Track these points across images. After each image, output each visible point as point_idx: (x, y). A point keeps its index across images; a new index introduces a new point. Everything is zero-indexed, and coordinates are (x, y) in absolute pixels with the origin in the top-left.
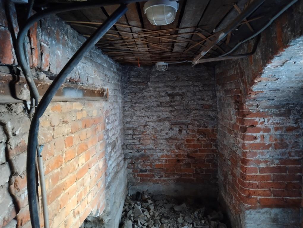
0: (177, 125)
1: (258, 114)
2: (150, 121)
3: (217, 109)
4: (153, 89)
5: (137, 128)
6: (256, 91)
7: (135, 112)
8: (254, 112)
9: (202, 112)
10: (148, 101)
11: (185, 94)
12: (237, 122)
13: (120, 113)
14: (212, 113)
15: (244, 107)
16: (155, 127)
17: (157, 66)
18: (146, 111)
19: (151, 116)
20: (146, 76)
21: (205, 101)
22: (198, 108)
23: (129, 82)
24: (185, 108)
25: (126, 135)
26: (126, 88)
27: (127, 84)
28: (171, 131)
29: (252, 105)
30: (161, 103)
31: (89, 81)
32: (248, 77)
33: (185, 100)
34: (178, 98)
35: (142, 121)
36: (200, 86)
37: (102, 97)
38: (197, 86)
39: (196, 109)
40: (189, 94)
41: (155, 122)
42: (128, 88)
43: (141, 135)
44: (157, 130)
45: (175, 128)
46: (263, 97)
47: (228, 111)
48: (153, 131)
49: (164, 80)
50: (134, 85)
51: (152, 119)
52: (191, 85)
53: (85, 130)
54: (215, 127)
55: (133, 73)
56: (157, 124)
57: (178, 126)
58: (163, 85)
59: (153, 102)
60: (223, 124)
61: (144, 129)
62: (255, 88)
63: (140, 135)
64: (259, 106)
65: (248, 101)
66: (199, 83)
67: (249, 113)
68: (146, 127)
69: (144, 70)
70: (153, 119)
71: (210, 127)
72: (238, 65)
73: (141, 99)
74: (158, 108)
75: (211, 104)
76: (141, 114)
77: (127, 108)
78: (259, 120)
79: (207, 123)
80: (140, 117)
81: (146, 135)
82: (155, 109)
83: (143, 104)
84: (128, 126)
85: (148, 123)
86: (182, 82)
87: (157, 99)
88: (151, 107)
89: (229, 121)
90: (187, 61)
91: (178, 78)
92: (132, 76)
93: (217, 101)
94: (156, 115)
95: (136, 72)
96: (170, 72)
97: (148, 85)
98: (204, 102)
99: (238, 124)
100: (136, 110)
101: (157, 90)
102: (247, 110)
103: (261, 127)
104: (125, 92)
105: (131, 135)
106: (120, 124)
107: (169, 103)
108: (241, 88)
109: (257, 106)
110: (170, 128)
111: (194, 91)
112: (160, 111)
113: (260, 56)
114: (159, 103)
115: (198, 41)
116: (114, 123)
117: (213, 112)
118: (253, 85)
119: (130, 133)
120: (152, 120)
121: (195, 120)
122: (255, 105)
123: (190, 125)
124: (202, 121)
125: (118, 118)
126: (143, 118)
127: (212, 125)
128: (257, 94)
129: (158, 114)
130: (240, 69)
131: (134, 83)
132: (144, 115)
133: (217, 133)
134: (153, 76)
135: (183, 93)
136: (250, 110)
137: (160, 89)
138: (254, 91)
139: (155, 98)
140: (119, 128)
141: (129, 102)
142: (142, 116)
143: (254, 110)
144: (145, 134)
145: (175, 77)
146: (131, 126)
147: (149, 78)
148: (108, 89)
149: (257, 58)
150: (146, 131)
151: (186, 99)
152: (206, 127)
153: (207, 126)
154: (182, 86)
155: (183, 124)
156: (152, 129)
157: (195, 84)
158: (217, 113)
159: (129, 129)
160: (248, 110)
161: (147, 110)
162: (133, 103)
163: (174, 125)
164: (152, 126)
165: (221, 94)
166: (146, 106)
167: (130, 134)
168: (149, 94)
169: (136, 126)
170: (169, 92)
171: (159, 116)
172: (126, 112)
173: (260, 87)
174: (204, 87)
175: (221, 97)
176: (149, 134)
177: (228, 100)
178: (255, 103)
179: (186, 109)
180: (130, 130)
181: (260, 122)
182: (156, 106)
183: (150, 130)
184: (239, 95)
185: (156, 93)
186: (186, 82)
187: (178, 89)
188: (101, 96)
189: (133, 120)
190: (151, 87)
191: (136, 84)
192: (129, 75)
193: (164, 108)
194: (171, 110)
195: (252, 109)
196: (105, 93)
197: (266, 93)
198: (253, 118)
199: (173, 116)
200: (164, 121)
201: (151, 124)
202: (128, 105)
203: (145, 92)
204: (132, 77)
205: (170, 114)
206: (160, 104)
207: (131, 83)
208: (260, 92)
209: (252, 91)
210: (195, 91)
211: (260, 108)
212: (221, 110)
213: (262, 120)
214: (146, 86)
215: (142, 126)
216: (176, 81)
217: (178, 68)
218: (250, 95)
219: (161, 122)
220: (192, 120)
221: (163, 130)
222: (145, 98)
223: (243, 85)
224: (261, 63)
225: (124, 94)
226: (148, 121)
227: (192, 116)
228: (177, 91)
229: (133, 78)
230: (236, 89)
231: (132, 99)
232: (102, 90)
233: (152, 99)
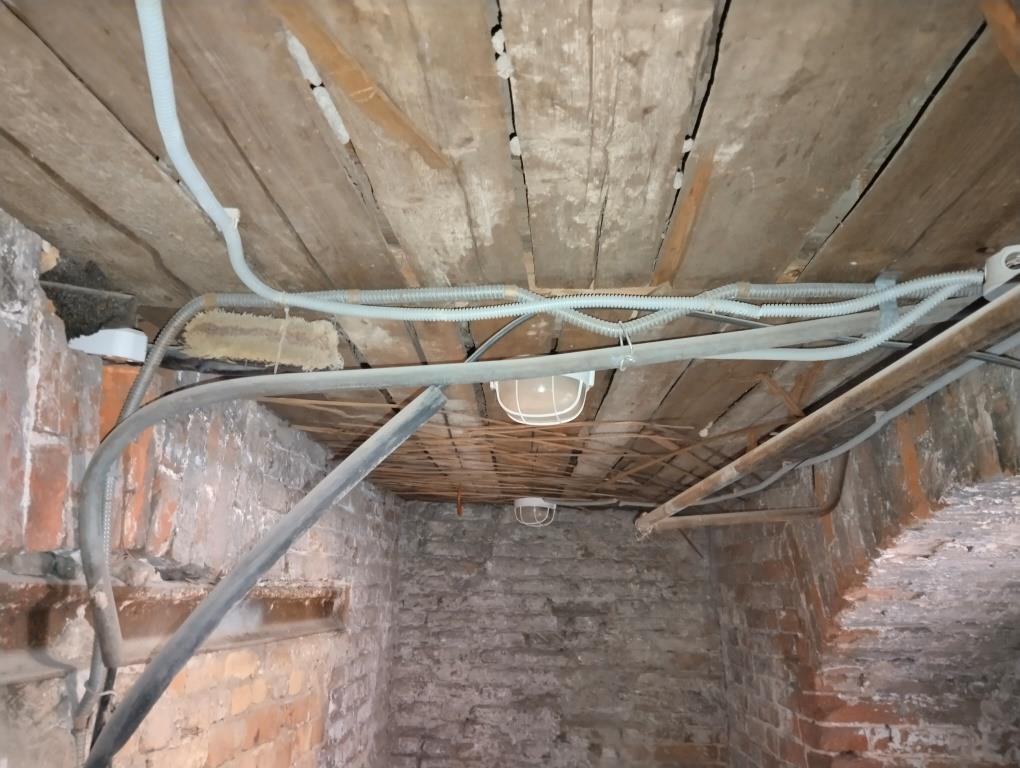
0: (582, 724)
1: (867, 711)
2: (488, 706)
3: (724, 671)
4: (501, 587)
5: (436, 729)
6: (853, 628)
7: (435, 670)
8: (854, 701)
9: (672, 680)
10: (484, 630)
11: (613, 609)
12: (795, 731)
13: (381, 670)
14: (708, 685)
15: (817, 681)
16: (504, 728)
17: (518, 509)
18: (473, 667)
19: (490, 685)
20: (480, 539)
21: (681, 638)
22: (659, 663)
23: (420, 559)
24: (611, 662)
25: (393, 754)
26: (408, 577)
27: (413, 562)
28: (561, 750)
29: (844, 677)
30: (527, 636)
31: (290, 570)
32: (822, 579)
33: (612, 632)
34: (589, 623)
35: (457, 704)
36: (662, 586)
37: (324, 620)
38: (652, 583)
39: (651, 668)
40: (627, 611)
41: (505, 709)
42: (417, 578)
43: (450, 761)
44: (509, 743)
45: (574, 739)
46: (877, 651)
47: (762, 688)
48: (496, 745)
49: (541, 556)
50: (438, 570)
51: (492, 697)
52: (632, 581)
53: (255, 752)
54: (718, 741)
55: (436, 527)
56: (510, 719)
57: (585, 731)
58: (536, 572)
59: (500, 632)
60: (747, 731)
61: (464, 737)
62: (848, 619)
63: (446, 757)
64: (867, 679)
65: (827, 662)
66: (660, 575)
67: (836, 706)
68: (471, 728)
69: (475, 519)
70: (498, 699)
71: (701, 737)
72: (784, 533)
73: (459, 620)
74: (517, 656)
75: (703, 651)
76: (454, 678)
77: (405, 652)
78: (873, 732)
79: (691, 722)
80: (450, 686)
81: (472, 763)
82: (505, 659)
83: (465, 637)
84: (405, 720)
85: (478, 714)
86: (603, 566)
87: (515, 622)
88: (492, 651)
89: (766, 726)
90: (618, 502)
91: (588, 554)
92: (432, 536)
93: (724, 643)
94: (509, 683)
95: (449, 525)
96: (562, 530)
97: (485, 569)
98: (678, 644)
99: (798, 741)
100: (438, 662)
101: (517, 588)
102: (825, 694)
103: (880, 759)
104: (406, 593)
105: (414, 758)
106: (375, 715)
107: (557, 641)
108: (800, 614)
109: (861, 680)
110: (558, 737)
111: (641, 601)
112: (523, 670)
113: (856, 519)
114: (522, 638)
115: (655, 455)
116: (356, 715)
117: (712, 684)
118: (840, 609)
119: (408, 751)
120: (493, 701)
121: (646, 709)
122: (854, 678)
123: (631, 727)
124: (673, 715)
125: (373, 692)
126: (463, 693)
127: (709, 732)
128: (857, 638)
129: (516, 681)
130: (794, 547)
131: (437, 559)
132: (467, 680)
133: (728, 762)
134: (504, 542)
135: (605, 605)
136: (839, 692)
137: (528, 587)
138: (845, 628)
139: (510, 616)
140: (371, 730)
141: (416, 628)
142: (457, 686)
143: (852, 693)
144: (466, 754)
145: (576, 547)
146: (415, 721)
147: (491, 546)
148: (347, 589)
149: (846, 524)
150: (471, 745)
151: (616, 628)
152: (688, 739)
153: (691, 735)
154: (603, 581)
155: (608, 721)
156: (493, 736)
157: (647, 576)
158: (723, 687)
159: (407, 732)
160: (831, 694)
161: (478, 661)
162: (428, 635)
163: (571, 724)
164: (494, 724)
165: (737, 621)
166: (474, 646)
167: (410, 755)
168: (489, 601)
169: (433, 724)
170: (557, 600)
171: (518, 686)
172: (403, 665)
173: (865, 618)
174: (674, 589)
175: (736, 629)
176: (479, 758)
177: (760, 646)
178: (853, 670)
179: (617, 665)
180: (413, 736)
181: (876, 739)
182: (508, 649)
183: (486, 741)
184: (796, 636)
185: (511, 600)
186: (616, 566)
187: (588, 589)
188: (321, 616)
189: (425, 699)
190: (497, 577)
191: (444, 564)
192: (423, 534)
193: (540, 657)
194: (562, 668)
195: (843, 690)
196: (337, 602)
197: (886, 638)
198: (851, 725)
199: (569, 691)
200: (537, 706)
201: (490, 717)
202: (410, 641)
203: (477, 593)
204: (434, 539)
205: (557, 683)
206: (524, 641)
207: (429, 561)
208: (867, 635)
209: (839, 627)
210: (645, 600)
211: (869, 687)
212: (738, 679)
213: (882, 733)
214: (479, 573)
215: (454, 726)
216: (580, 561)
217: (589, 519)
218: (835, 640)
219: (525, 712)
220: (636, 708)
221: (534, 745)
222: (473, 616)
223: (808, 602)
224: (862, 542)
225: (401, 599)
226: (481, 706)
227: (637, 692)
228: (586, 598)
229: (436, 544)
230: (783, 614)
231: (426, 619)
232: (327, 593)
233: (496, 622)
